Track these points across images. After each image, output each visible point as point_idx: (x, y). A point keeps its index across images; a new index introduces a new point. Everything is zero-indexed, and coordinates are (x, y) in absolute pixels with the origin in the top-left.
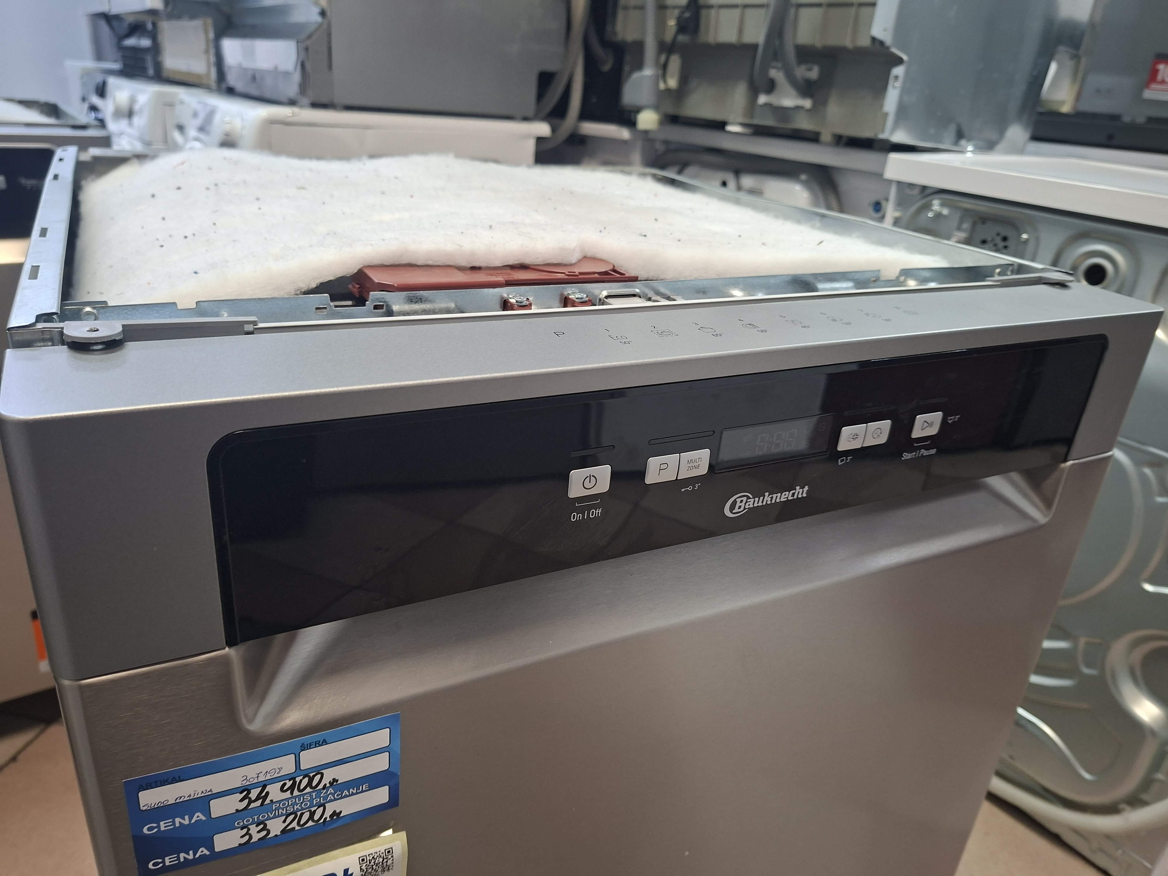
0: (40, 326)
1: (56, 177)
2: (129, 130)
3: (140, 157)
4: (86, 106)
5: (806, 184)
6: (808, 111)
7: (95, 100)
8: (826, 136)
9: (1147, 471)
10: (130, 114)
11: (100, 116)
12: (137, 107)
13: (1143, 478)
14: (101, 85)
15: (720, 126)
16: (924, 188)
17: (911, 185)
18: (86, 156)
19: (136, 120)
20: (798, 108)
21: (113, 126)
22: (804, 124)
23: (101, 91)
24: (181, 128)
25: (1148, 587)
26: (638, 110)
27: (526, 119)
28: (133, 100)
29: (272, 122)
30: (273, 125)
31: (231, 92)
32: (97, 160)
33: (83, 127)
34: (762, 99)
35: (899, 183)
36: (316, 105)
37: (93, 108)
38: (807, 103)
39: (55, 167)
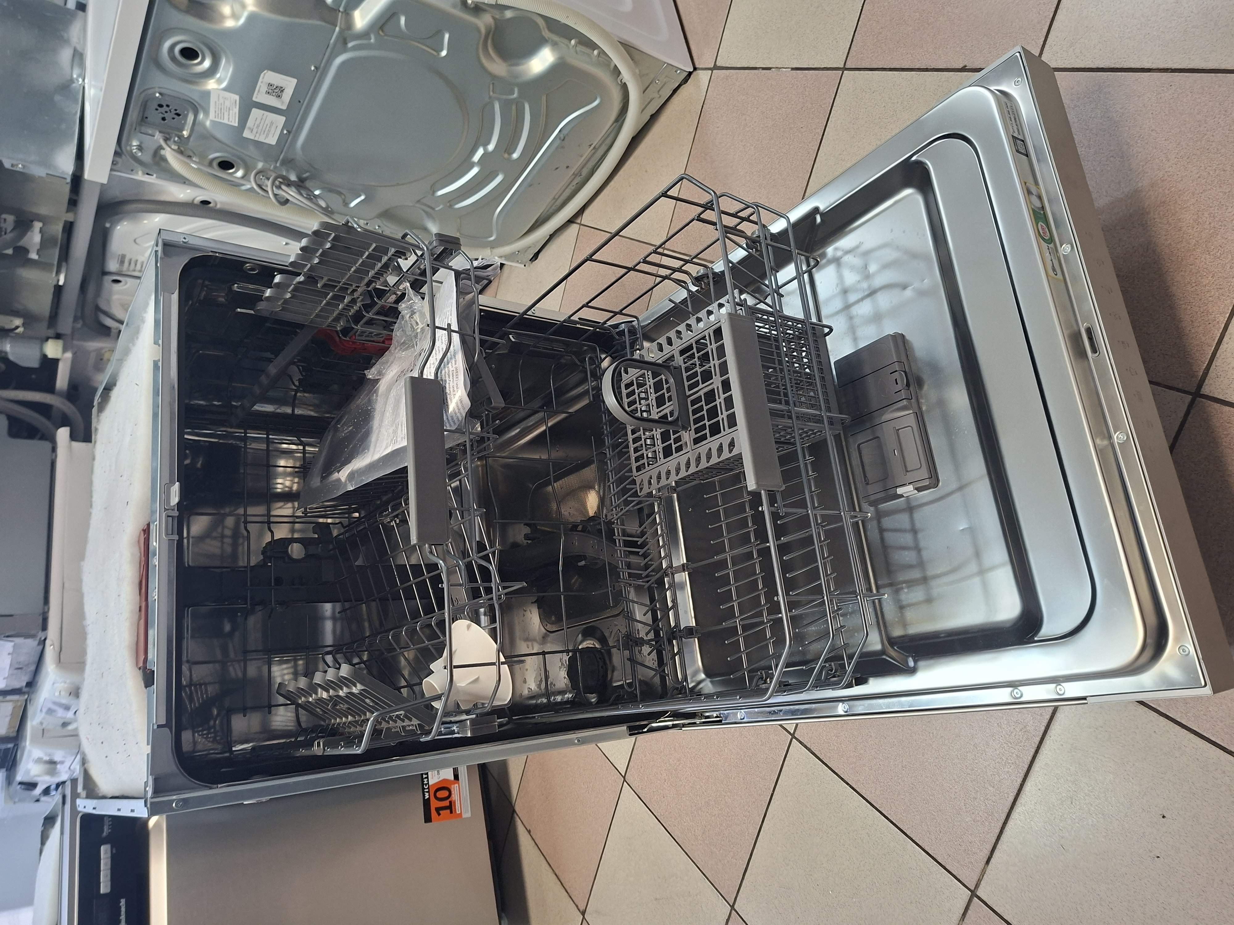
0: (148, 806)
1: (94, 808)
2: (67, 764)
3: (84, 762)
4: (43, 799)
5: (114, 224)
6: (44, 225)
7: (38, 790)
8: (70, 217)
9: (350, 45)
10: (52, 763)
11: (53, 787)
12: (47, 758)
13: (354, 48)
14: (23, 787)
15: (58, 290)
16: (116, 153)
17: (114, 163)
18: (83, 794)
19: (57, 758)
20: (41, 231)
21: (64, 777)
22: (57, 229)
23: (32, 786)
24: (65, 725)
25: (444, 53)
26: (45, 356)
27: (54, 449)
28: (39, 761)
29: (59, 661)
30: (62, 660)
31: (31, 684)
32: (84, 788)
33: (64, 797)
34: (34, 256)
35: (111, 170)
36: (44, 628)
37: (46, 791)
38: (38, 225)
39: (89, 810)
